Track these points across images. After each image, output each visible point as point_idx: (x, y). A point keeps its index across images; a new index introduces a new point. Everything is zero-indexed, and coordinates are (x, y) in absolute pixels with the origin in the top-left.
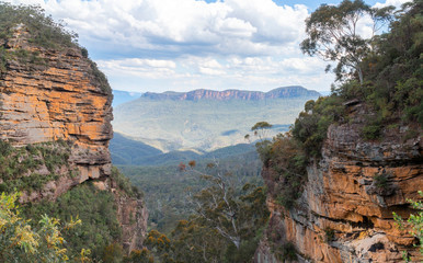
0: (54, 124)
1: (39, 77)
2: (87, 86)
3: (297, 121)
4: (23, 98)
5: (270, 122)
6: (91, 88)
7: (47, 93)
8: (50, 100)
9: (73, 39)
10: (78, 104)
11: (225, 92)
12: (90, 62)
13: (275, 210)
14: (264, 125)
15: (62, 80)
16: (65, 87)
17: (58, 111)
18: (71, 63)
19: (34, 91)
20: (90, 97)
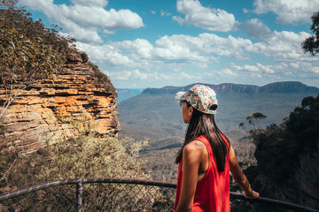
0: (63, 126)
1: (39, 85)
2: (91, 88)
3: (292, 114)
4: (25, 108)
5: (264, 113)
6: (95, 89)
7: (52, 99)
8: (55, 105)
9: (70, 44)
10: (84, 106)
11: (221, 85)
12: (91, 65)
13: (267, 184)
14: (258, 115)
15: (66, 85)
16: (68, 91)
17: (66, 113)
18: (71, 68)
19: (37, 100)
20: (94, 98)
